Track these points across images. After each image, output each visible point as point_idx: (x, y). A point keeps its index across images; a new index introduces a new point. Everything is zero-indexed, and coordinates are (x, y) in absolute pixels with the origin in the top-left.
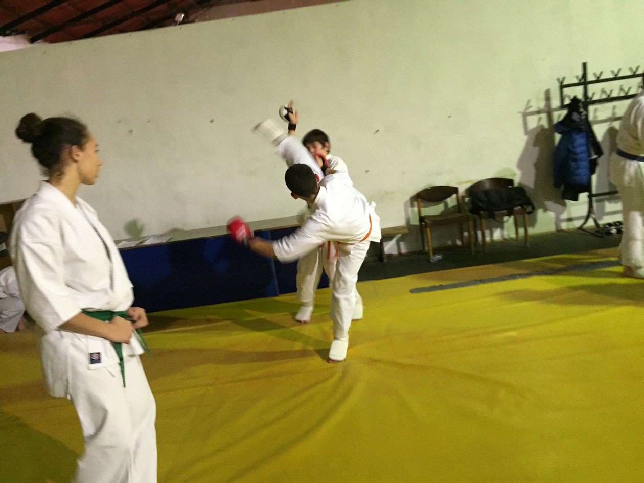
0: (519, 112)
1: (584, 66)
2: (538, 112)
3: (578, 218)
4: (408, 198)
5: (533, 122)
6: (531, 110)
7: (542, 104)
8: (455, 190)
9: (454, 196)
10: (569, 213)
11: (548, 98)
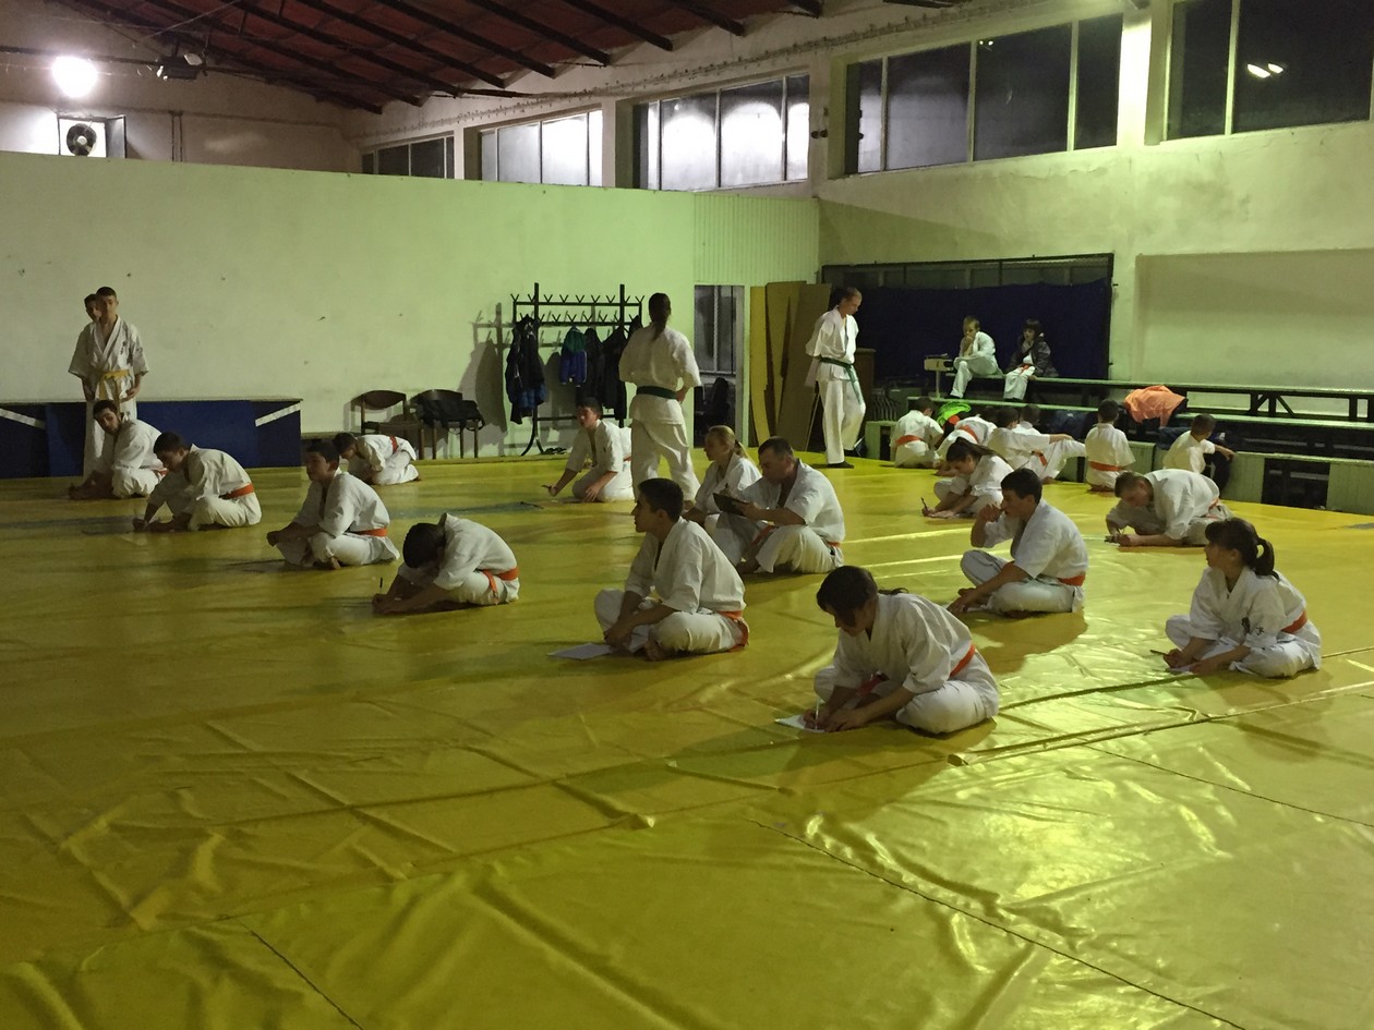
0: (470, 322)
1: (537, 285)
2: (489, 326)
3: (521, 445)
4: (349, 399)
5: (483, 335)
6: (482, 322)
7: (493, 318)
8: (402, 397)
9: (401, 403)
10: (512, 437)
11: (499, 313)
